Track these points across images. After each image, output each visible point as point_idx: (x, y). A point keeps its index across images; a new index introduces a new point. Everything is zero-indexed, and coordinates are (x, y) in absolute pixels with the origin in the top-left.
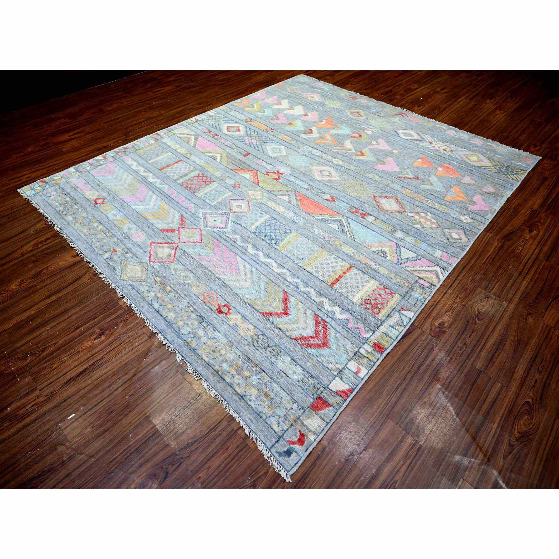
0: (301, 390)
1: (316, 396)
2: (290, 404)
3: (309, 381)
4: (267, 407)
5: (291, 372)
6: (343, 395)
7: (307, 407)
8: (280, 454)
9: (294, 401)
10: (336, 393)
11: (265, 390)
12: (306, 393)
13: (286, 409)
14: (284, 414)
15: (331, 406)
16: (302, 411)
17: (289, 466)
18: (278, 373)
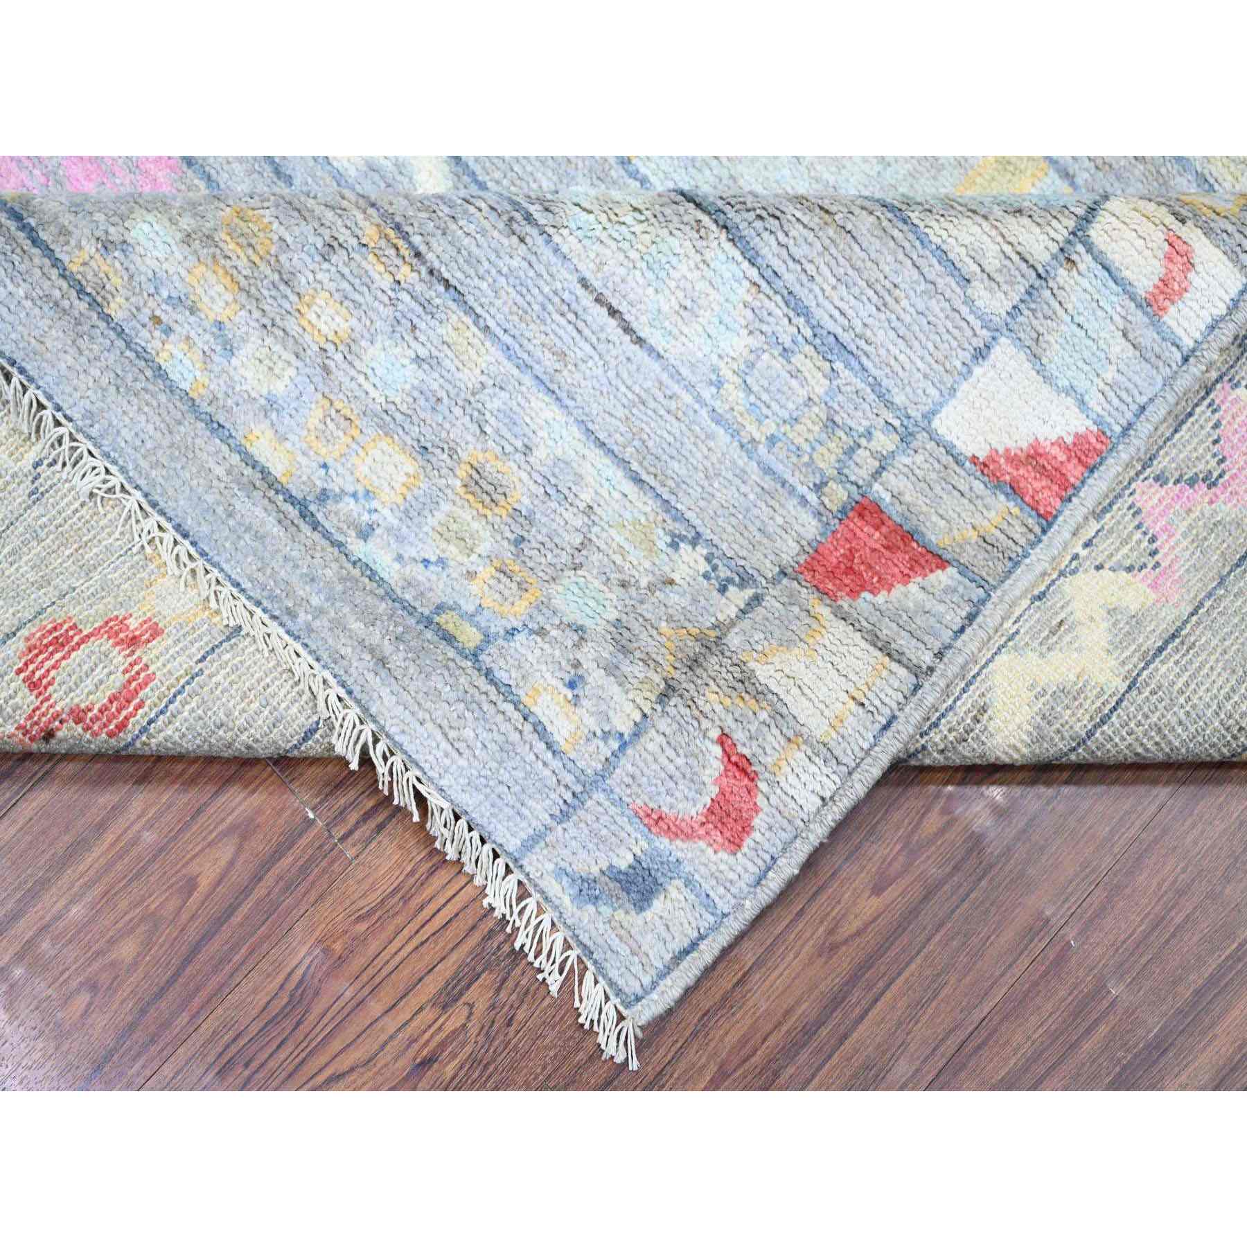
0: (736, 453)
1: (838, 495)
2: (651, 548)
3: (795, 374)
4: (485, 572)
5: (668, 304)
6: (1034, 484)
7: (771, 571)
8: (587, 889)
9: (680, 528)
10: (985, 467)
11: (471, 451)
12: (768, 471)
13: (624, 585)
14: (612, 615)
15: (942, 563)
16: (739, 597)
17: (637, 969)
18: (569, 309)
